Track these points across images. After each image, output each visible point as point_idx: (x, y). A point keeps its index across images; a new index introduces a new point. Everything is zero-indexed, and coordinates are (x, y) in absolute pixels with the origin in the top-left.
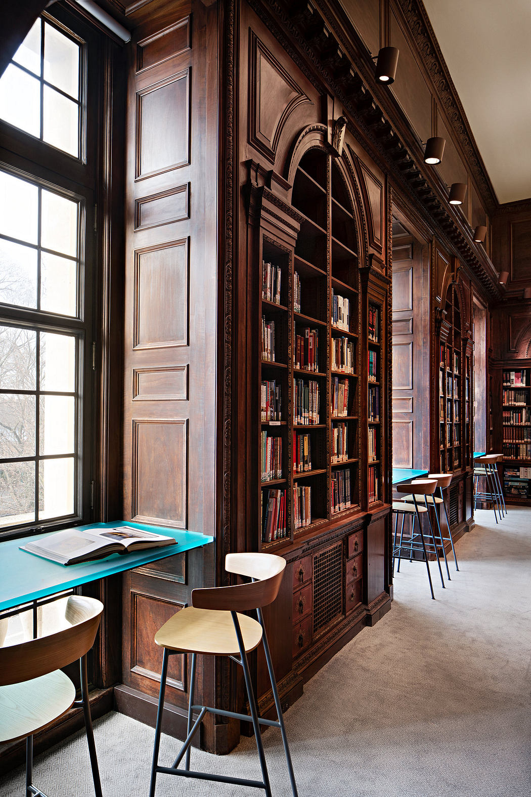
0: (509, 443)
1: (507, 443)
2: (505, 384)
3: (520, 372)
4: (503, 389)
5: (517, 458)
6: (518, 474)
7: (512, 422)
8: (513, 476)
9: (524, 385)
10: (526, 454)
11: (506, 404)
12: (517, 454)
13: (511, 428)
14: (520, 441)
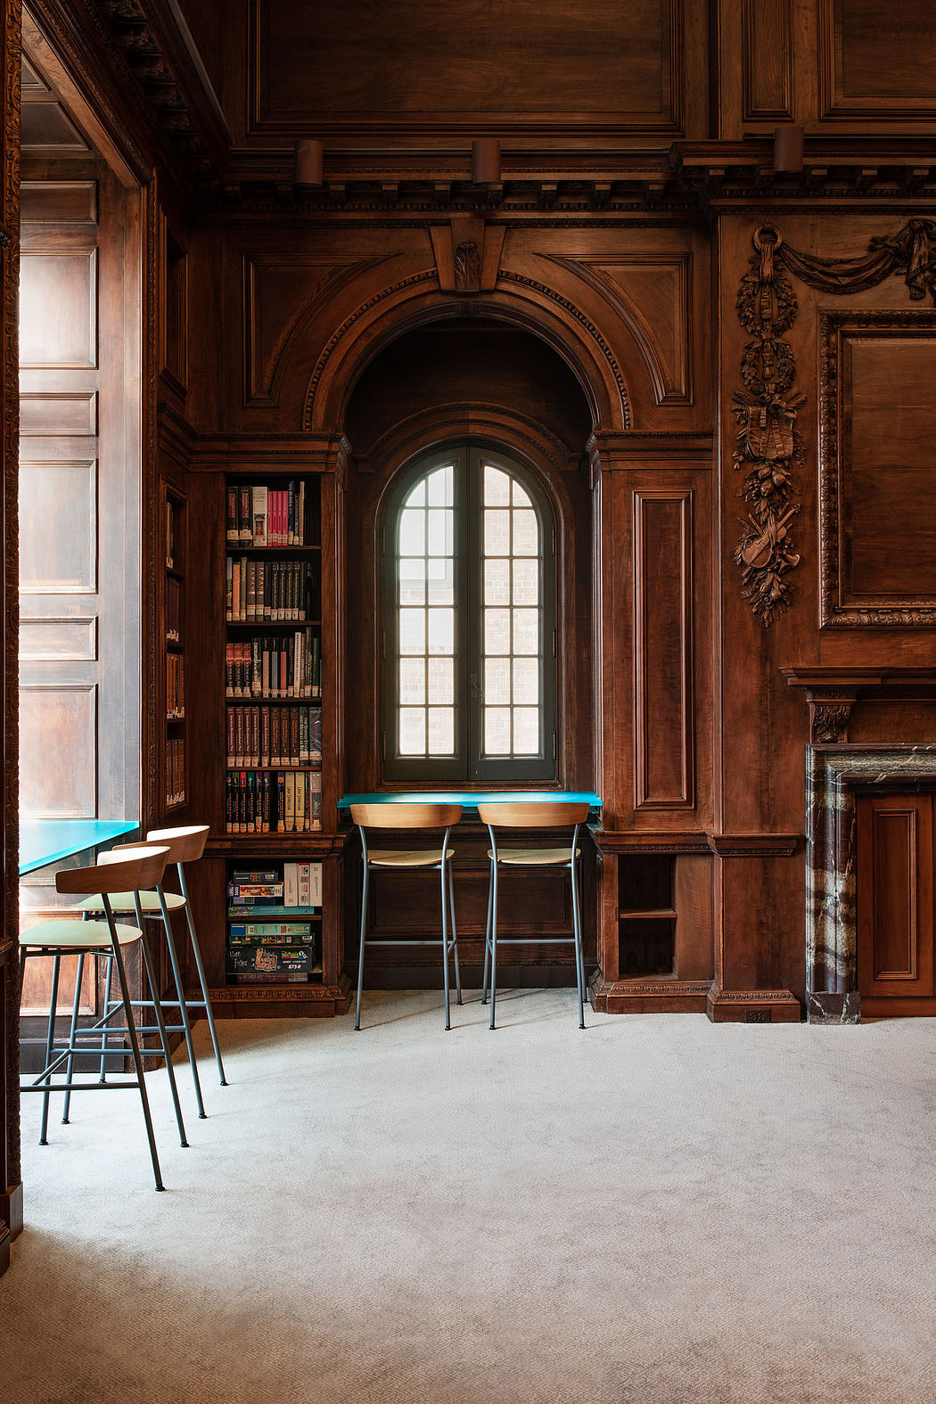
0: (249, 771)
1: (239, 770)
2: (233, 535)
3: (287, 489)
4: (229, 554)
5: (274, 827)
6: (277, 891)
7: (257, 685)
8: (260, 902)
9: (298, 540)
10: (307, 810)
11: (237, 615)
12: (275, 815)
13: (256, 709)
14: (286, 760)
